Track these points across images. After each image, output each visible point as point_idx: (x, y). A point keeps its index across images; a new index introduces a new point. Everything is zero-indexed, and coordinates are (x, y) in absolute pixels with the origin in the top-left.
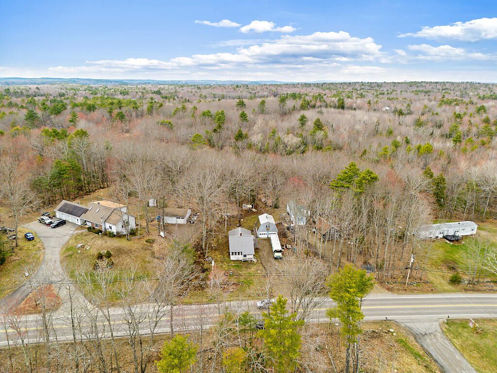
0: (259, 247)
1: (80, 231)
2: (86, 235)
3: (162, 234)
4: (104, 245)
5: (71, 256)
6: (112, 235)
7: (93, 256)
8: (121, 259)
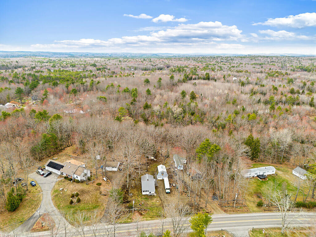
0: (158, 185)
1: (60, 179)
2: (64, 182)
3: (105, 179)
4: (74, 188)
5: (57, 195)
6: (78, 182)
7: (69, 195)
8: (84, 197)
